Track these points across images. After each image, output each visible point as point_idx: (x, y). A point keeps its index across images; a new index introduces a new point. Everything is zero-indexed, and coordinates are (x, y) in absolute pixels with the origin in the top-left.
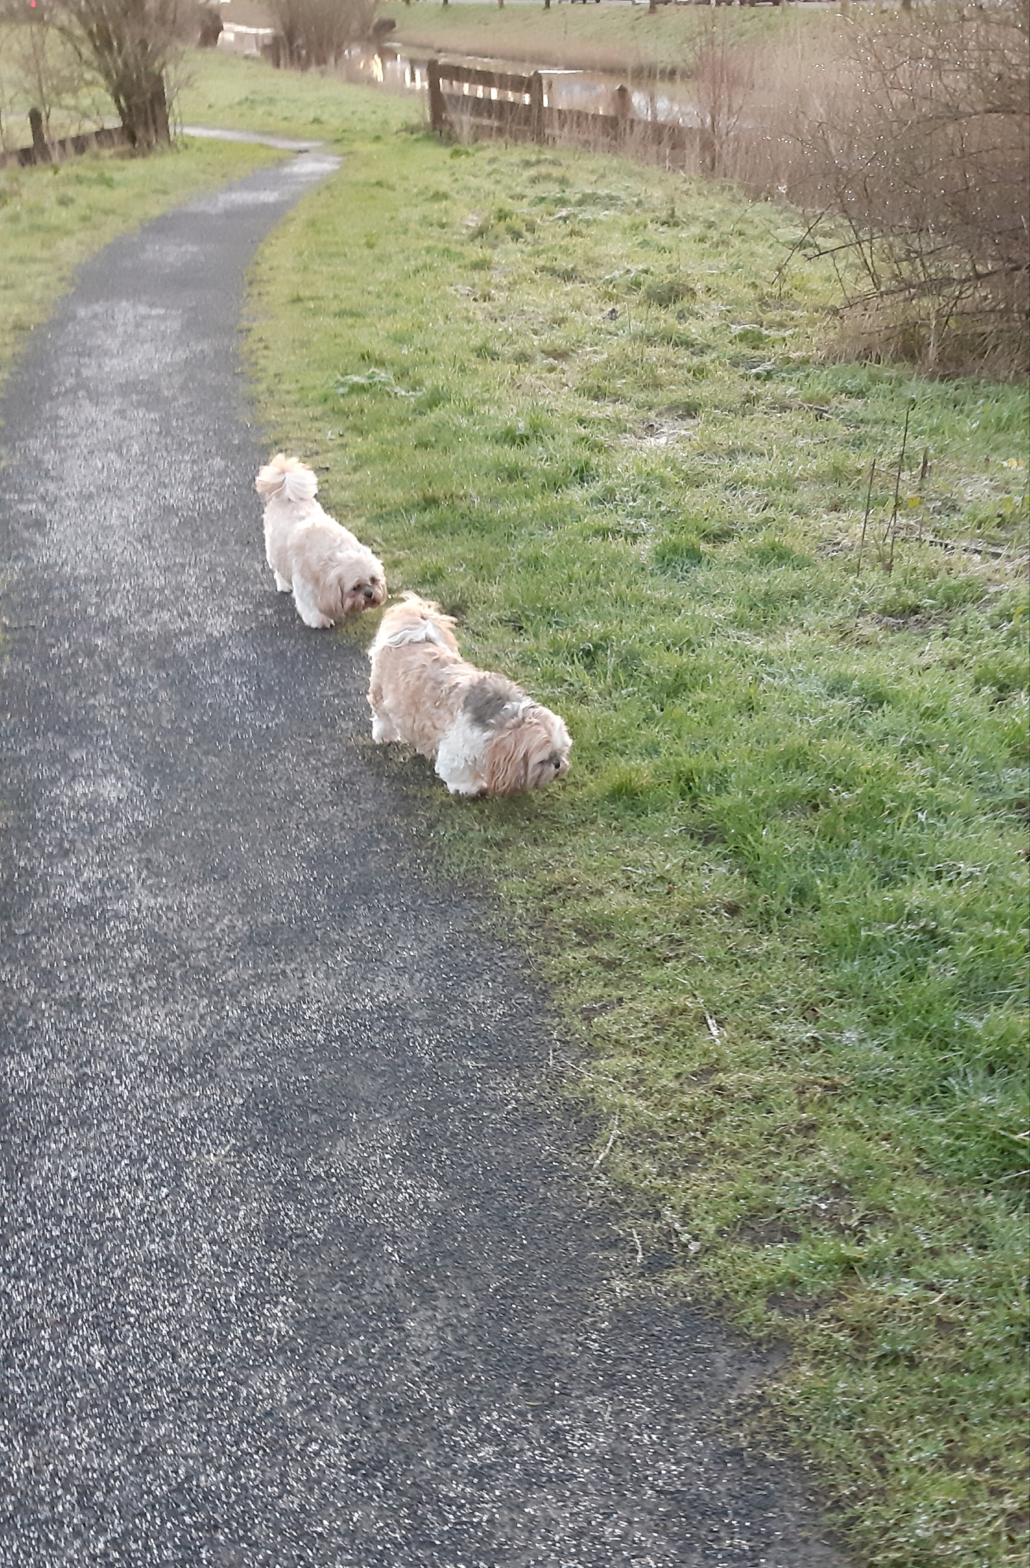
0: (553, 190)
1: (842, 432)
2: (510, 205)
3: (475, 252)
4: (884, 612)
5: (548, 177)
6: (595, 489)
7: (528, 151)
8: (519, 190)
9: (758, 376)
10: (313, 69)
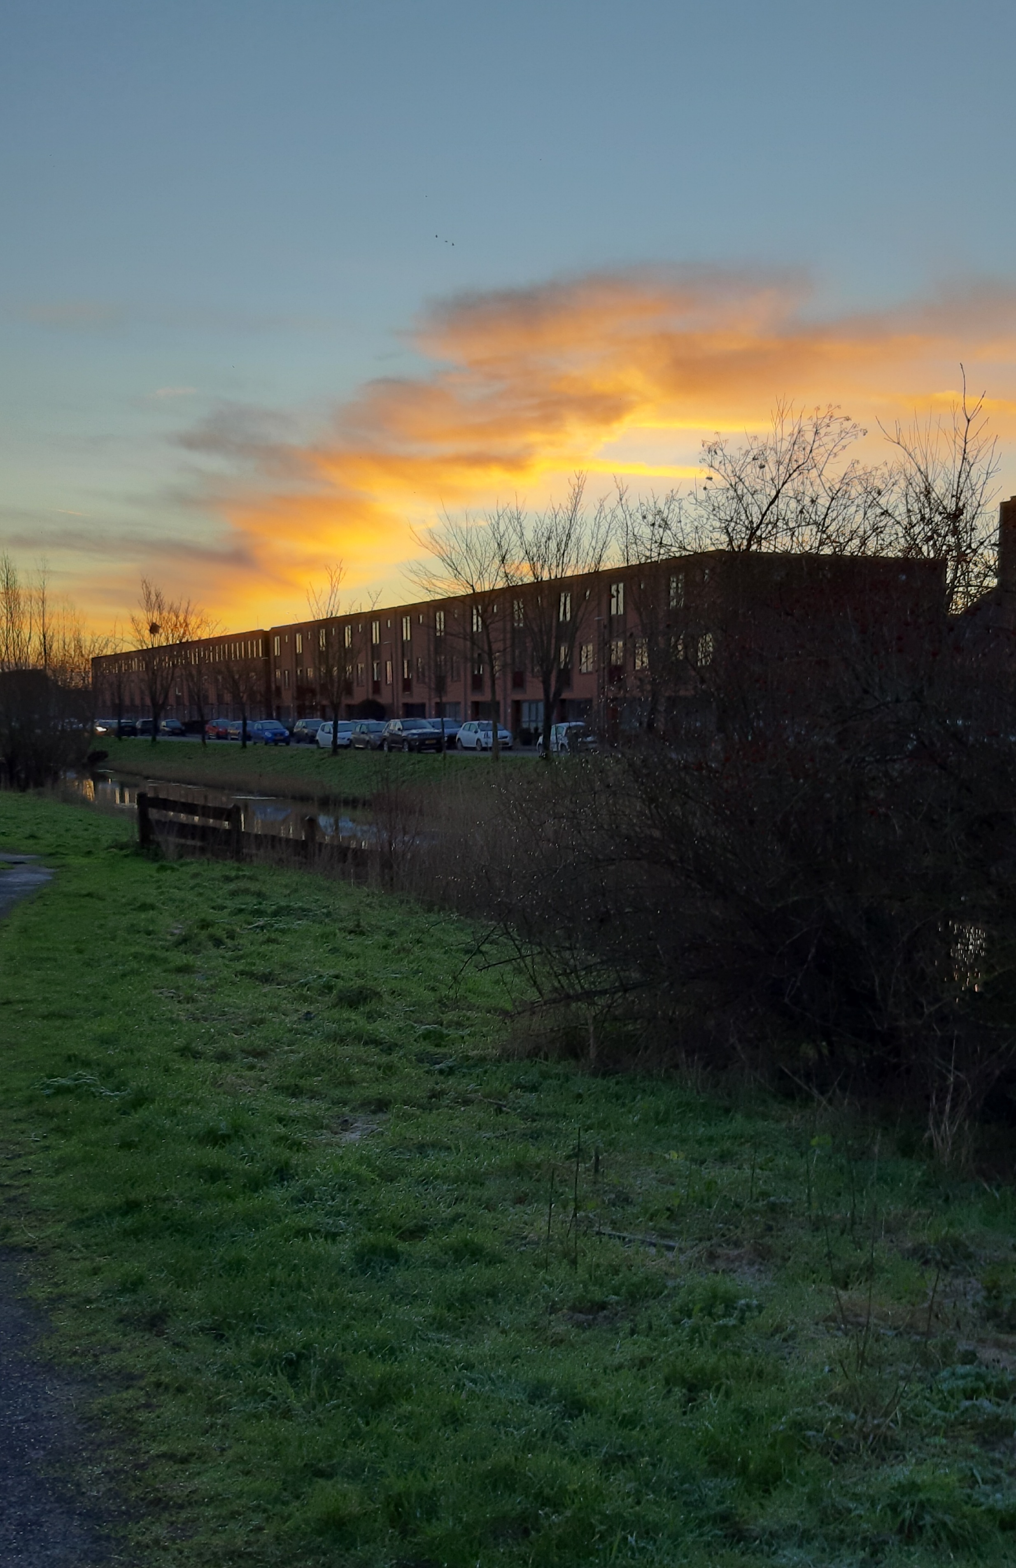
0: (251, 902)
1: (522, 1126)
2: (211, 915)
3: (179, 958)
4: (573, 1309)
5: (246, 891)
6: (294, 1188)
7: (227, 868)
8: (220, 901)
9: (441, 1072)
10: (31, 791)
